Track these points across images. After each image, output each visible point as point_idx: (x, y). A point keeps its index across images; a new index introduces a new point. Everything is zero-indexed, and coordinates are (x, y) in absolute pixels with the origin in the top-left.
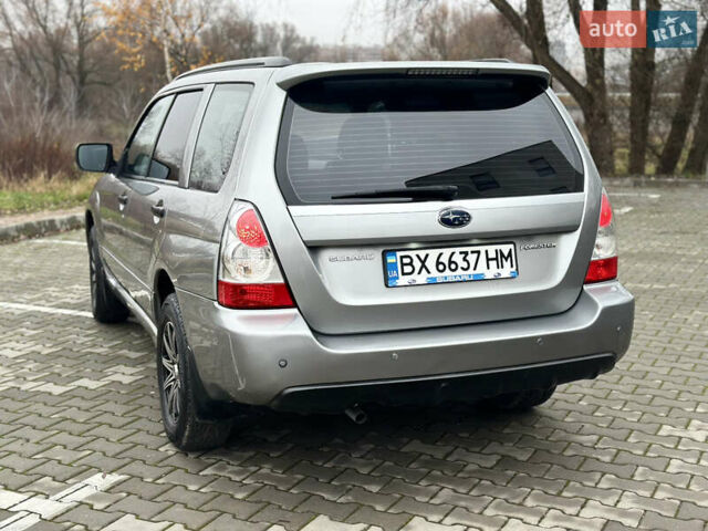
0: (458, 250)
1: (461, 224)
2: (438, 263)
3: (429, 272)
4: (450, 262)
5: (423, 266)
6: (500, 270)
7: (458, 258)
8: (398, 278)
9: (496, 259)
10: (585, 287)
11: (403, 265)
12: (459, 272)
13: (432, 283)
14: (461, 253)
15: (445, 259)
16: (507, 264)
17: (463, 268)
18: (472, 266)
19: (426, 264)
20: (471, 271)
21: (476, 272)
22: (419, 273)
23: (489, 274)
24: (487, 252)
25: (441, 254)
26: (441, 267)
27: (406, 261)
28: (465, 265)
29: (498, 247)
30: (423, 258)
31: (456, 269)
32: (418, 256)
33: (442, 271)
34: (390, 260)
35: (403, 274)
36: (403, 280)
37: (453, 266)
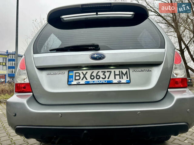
0: (101, 71)
1: (100, 59)
2: (91, 76)
3: (87, 79)
4: (97, 75)
5: (84, 77)
7: (101, 74)
8: (73, 81)
9: (119, 75)
10: (169, 90)
11: (76, 76)
12: (101, 79)
13: (87, 84)
14: (102, 72)
15: (94, 74)
17: (102, 78)
18: (107, 77)
20: (106, 79)
21: (108, 80)
22: (82, 79)
23: (115, 81)
24: (115, 71)
25: (93, 72)
26: (92, 77)
28: (104, 77)
29: (121, 70)
30: (84, 74)
31: (99, 78)
32: (82, 73)
34: (71, 74)
35: (75, 80)
36: (75, 82)
37: (98, 77)
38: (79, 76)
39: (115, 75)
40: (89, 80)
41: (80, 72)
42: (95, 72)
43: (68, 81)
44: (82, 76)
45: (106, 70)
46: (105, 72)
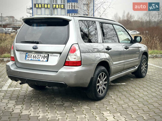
0: (37, 54)
1: (36, 49)
2: (33, 56)
4: (35, 56)
5: (31, 57)
6: (44, 60)
7: (37, 56)
9: (44, 57)
16: (45, 58)
19: (32, 56)
20: (38, 59)
21: (39, 59)
26: (34, 57)
27: (29, 55)
29: (45, 55)
33: (34, 58)
38: (29, 56)
39: (42, 57)
40: (32, 58)
41: (30, 54)
42: (35, 54)
43: (25, 58)
44: (30, 56)
45: (39, 54)
46: (38, 55)
